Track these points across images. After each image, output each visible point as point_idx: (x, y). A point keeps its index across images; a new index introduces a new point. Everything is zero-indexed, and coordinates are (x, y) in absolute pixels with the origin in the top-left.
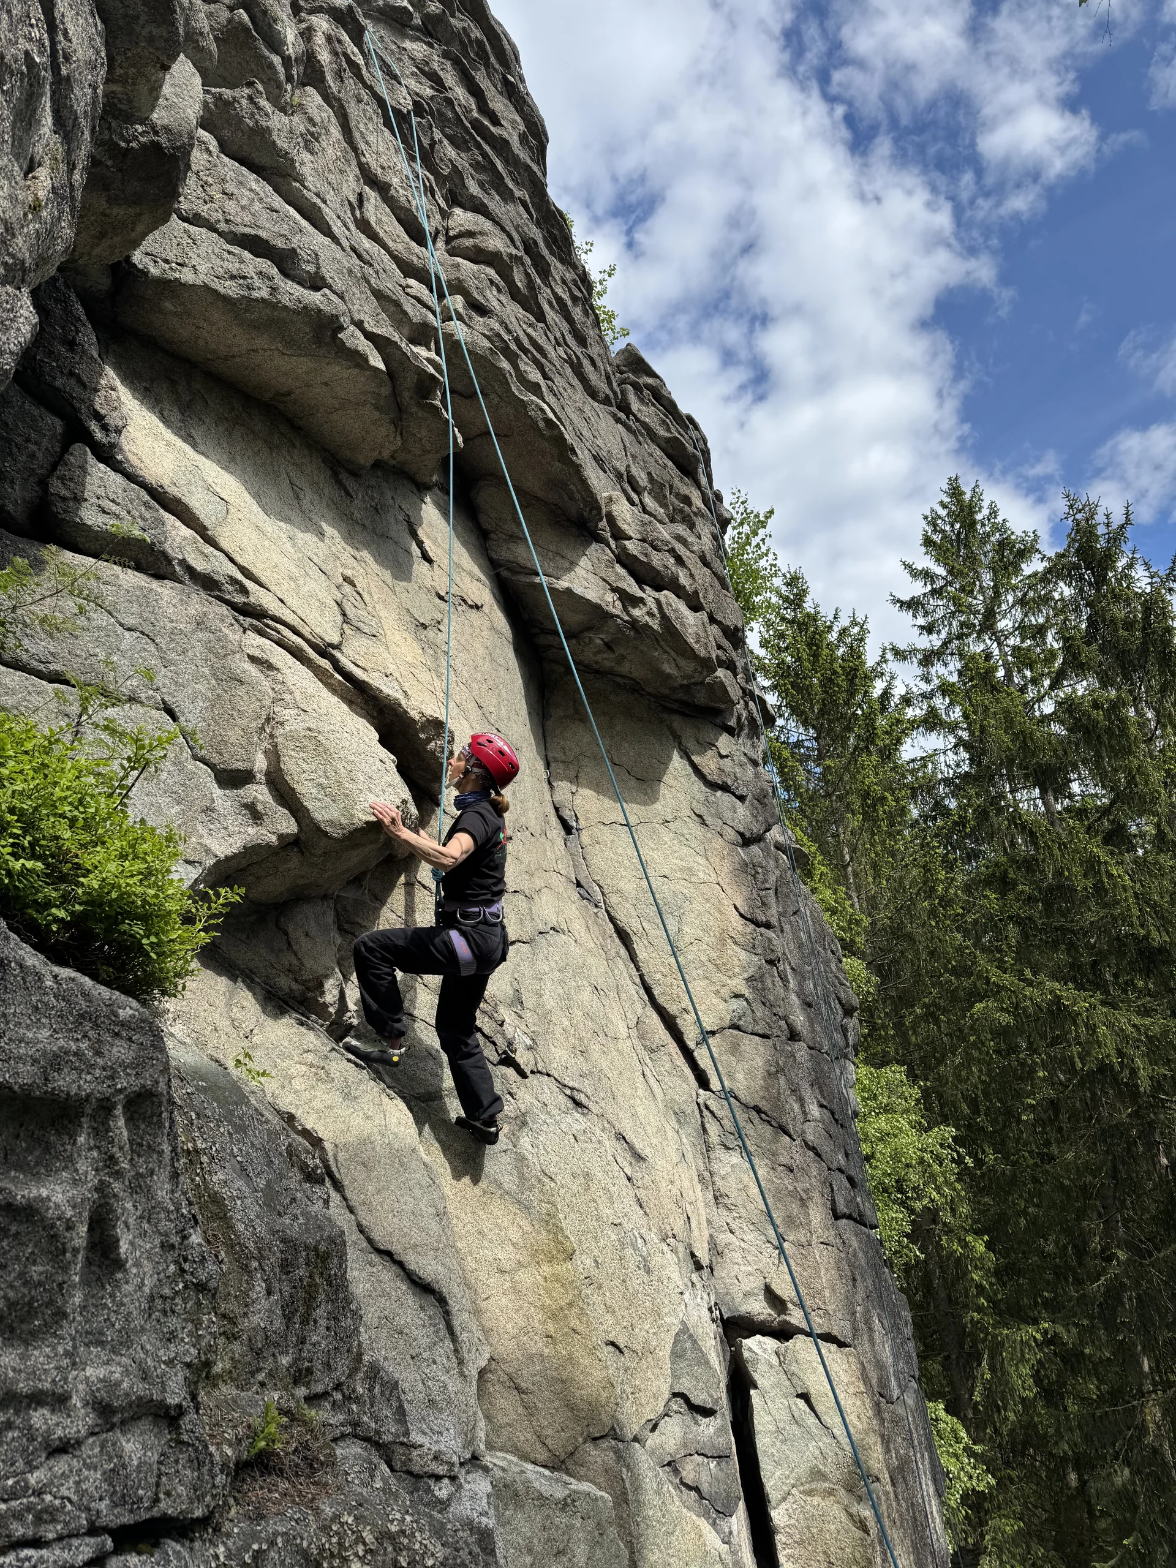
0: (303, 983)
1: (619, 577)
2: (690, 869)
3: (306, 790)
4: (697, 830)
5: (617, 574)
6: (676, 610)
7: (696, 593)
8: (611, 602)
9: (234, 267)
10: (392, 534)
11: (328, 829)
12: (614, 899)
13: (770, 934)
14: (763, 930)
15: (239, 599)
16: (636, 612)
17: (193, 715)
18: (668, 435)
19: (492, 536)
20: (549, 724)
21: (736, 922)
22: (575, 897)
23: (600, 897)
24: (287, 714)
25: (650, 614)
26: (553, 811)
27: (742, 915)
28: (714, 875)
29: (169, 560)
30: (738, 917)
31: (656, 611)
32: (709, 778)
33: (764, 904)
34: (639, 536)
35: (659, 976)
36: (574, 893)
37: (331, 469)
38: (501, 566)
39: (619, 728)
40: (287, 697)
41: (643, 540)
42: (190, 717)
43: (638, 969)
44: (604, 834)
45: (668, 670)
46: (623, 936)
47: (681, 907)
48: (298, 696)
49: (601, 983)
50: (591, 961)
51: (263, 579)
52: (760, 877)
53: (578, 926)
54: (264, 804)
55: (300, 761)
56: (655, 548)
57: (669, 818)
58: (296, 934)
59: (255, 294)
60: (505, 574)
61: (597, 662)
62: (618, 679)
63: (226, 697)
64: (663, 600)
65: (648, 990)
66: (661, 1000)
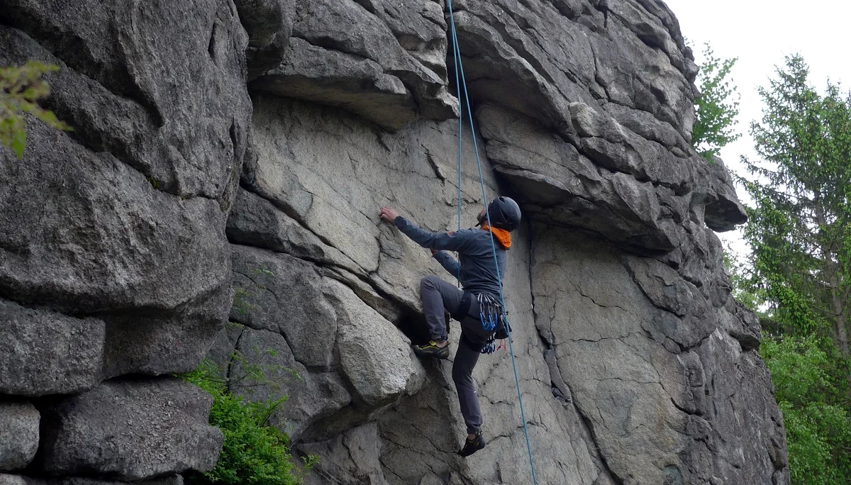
0: (358, 477)
1: (582, 167)
2: (638, 373)
3: (355, 377)
4: (644, 342)
5: (580, 164)
6: (625, 188)
7: (643, 170)
8: (576, 186)
9: (314, 59)
10: (416, 168)
11: (367, 400)
12: (580, 396)
13: (702, 420)
14: (694, 417)
15: (318, 258)
16: (595, 192)
17: (295, 333)
18: (638, 22)
19: (490, 142)
20: (534, 268)
21: (673, 411)
22: (550, 396)
23: (569, 395)
24: (345, 329)
25: (604, 192)
26: (535, 333)
27: (677, 406)
28: (657, 377)
29: (280, 242)
30: (674, 408)
31: (608, 189)
32: (656, 303)
33: (695, 398)
34: (597, 134)
35: (611, 451)
36: (548, 393)
37: (377, 134)
38: (496, 163)
39: (587, 268)
40: (345, 317)
41: (601, 137)
42: (293, 336)
43: (596, 445)
44: (575, 349)
45: (622, 228)
46: (586, 422)
47: (631, 401)
48: (351, 317)
49: (564, 458)
50: (557, 443)
51: (332, 241)
52: (694, 378)
53: (549, 420)
54: (333, 385)
55: (351, 360)
56: (610, 141)
57: (624, 334)
58: (353, 447)
59: (327, 74)
60: (499, 169)
61: (570, 221)
62: (587, 232)
63: (312, 323)
64: (615, 181)
65: (603, 461)
66: (612, 468)
